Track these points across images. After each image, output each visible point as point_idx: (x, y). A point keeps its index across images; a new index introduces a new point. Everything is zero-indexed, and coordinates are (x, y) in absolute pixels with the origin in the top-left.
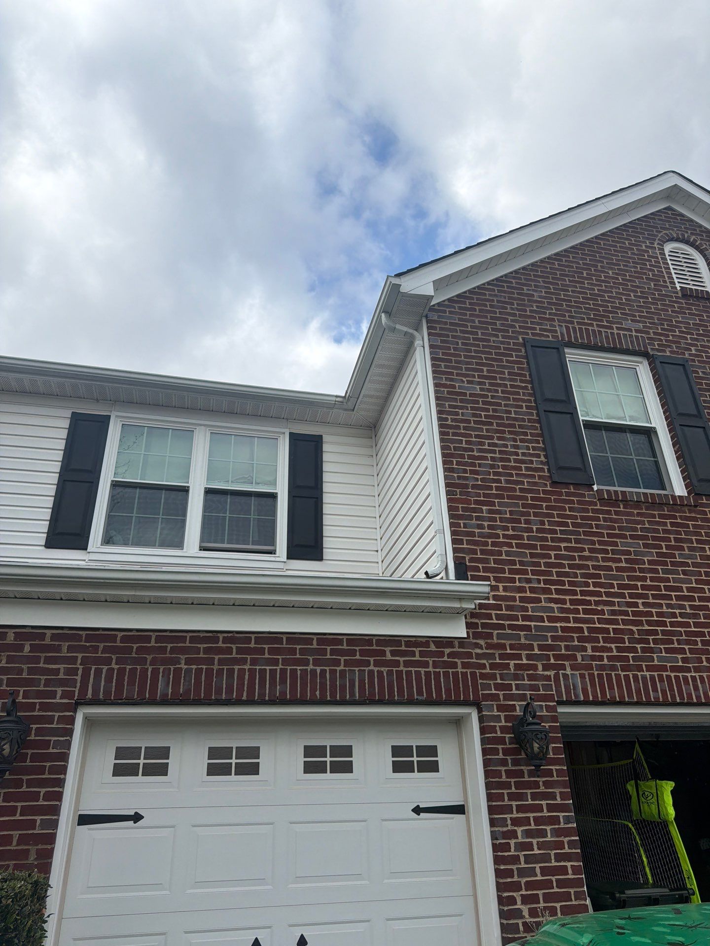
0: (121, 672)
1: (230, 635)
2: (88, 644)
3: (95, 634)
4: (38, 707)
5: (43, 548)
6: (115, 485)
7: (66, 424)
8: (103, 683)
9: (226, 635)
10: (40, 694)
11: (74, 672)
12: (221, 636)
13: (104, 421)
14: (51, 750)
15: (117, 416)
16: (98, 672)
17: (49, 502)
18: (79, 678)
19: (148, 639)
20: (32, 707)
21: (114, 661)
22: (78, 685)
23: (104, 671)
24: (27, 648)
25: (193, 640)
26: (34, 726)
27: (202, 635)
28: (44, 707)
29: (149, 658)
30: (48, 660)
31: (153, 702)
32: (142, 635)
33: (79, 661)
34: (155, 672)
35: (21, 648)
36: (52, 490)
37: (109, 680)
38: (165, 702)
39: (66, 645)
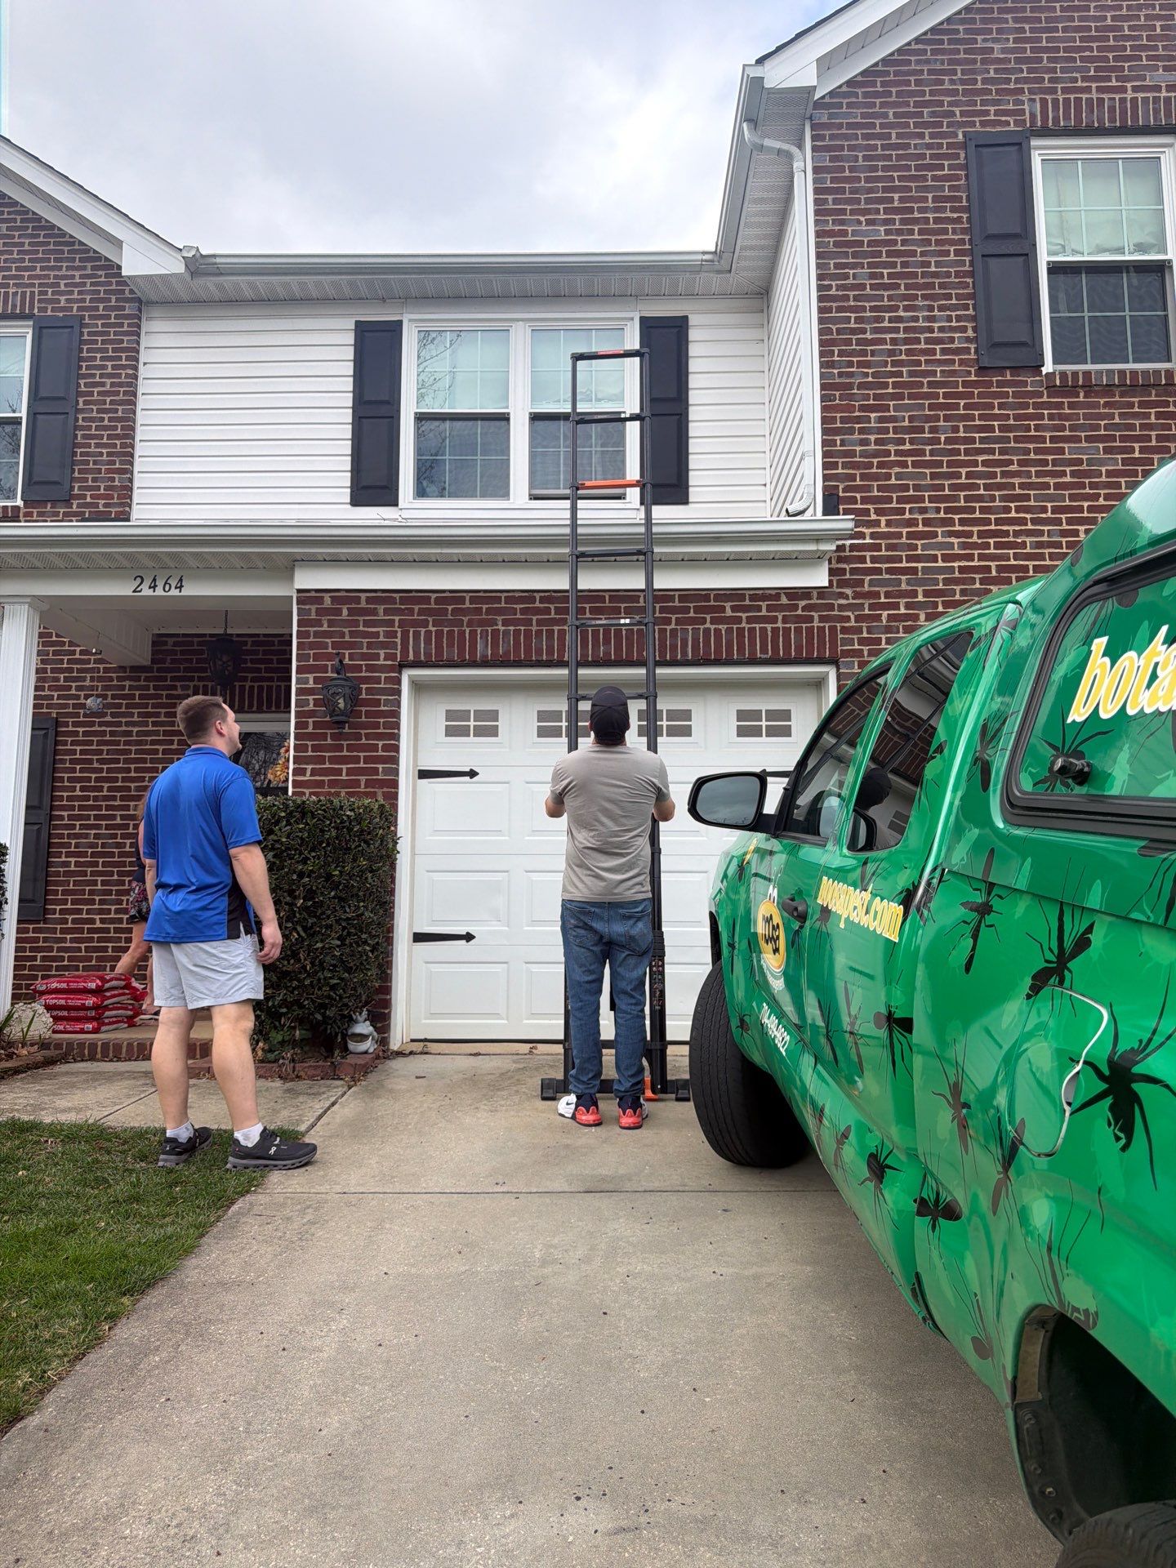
0: (439, 634)
1: (546, 594)
2: (403, 607)
3: (409, 596)
4: (364, 668)
5: (349, 506)
6: (418, 418)
7: (350, 338)
8: (422, 645)
9: (543, 594)
10: (364, 657)
11: (393, 634)
12: (537, 596)
13: (395, 329)
14: (382, 708)
15: (410, 320)
16: (417, 635)
17: (347, 447)
18: (398, 641)
19: (462, 600)
20: (358, 668)
21: (431, 623)
22: (399, 647)
23: (422, 633)
24: (345, 612)
25: (508, 600)
26: (364, 686)
27: (517, 595)
28: (370, 668)
29: (466, 619)
30: (367, 624)
31: (473, 664)
32: (456, 596)
33: (397, 624)
34: (473, 634)
35: (339, 612)
36: (347, 432)
37: (428, 642)
38: (485, 664)
39: (381, 608)
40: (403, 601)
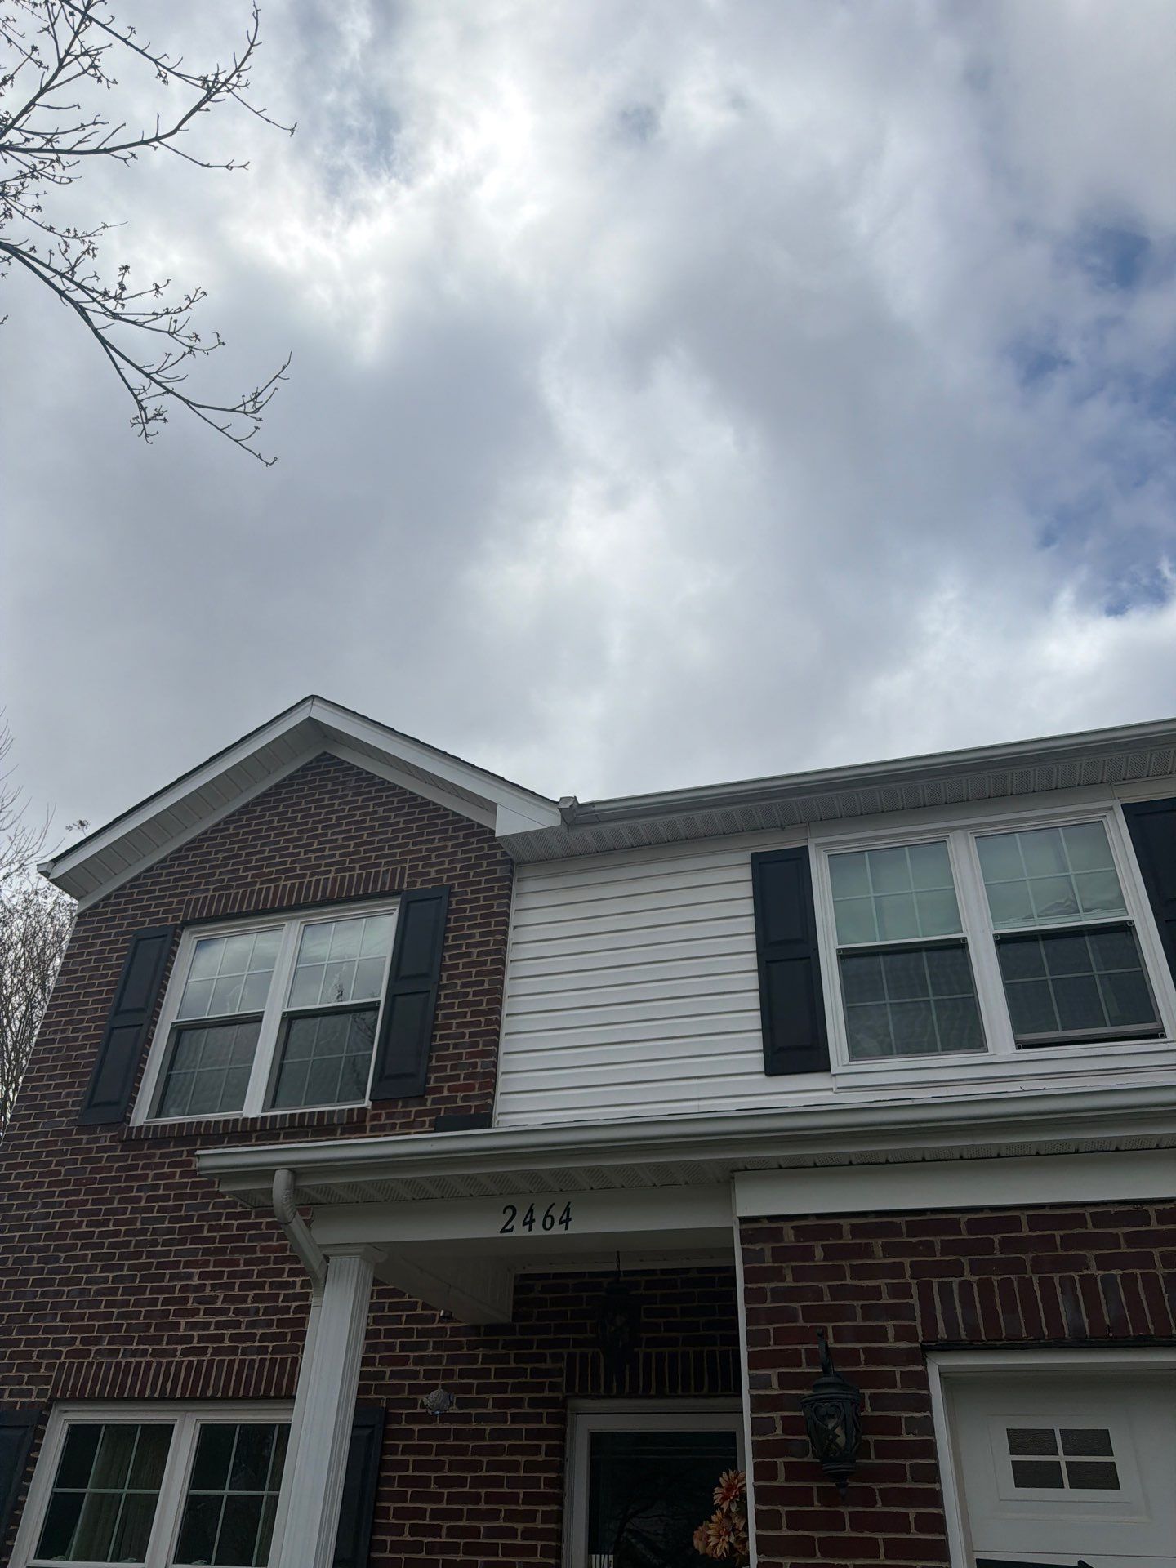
0: (985, 1286)
1: (1168, 1206)
2: (914, 1240)
4: (862, 1357)
5: (763, 1076)
6: (844, 956)
8: (959, 1310)
9: (1160, 1207)
10: (860, 1334)
11: (903, 1291)
12: (1152, 1210)
14: (906, 1437)
15: (817, 845)
16: (945, 1289)
17: (753, 1001)
18: (915, 1301)
19: (1014, 1224)
20: (852, 1357)
21: (967, 1268)
22: (918, 1314)
23: (955, 1287)
24: (819, 1253)
25: (1098, 1220)
26: (867, 1392)
27: (1113, 1210)
28: (874, 1356)
29: (1028, 1258)
30: (857, 1272)
31: (1058, 1343)
32: (1001, 1218)
33: (908, 1272)
34: (1046, 1284)
35: (808, 1254)
36: (752, 981)
37: (968, 1303)
38: (1080, 1343)
39: (878, 1244)
40: (913, 1229)
